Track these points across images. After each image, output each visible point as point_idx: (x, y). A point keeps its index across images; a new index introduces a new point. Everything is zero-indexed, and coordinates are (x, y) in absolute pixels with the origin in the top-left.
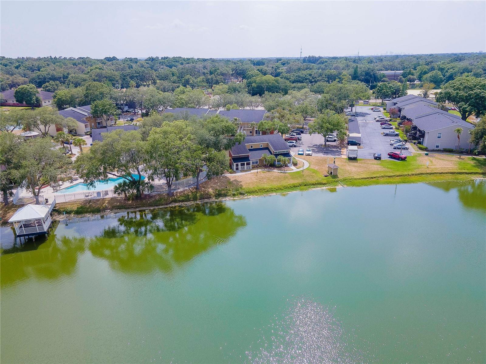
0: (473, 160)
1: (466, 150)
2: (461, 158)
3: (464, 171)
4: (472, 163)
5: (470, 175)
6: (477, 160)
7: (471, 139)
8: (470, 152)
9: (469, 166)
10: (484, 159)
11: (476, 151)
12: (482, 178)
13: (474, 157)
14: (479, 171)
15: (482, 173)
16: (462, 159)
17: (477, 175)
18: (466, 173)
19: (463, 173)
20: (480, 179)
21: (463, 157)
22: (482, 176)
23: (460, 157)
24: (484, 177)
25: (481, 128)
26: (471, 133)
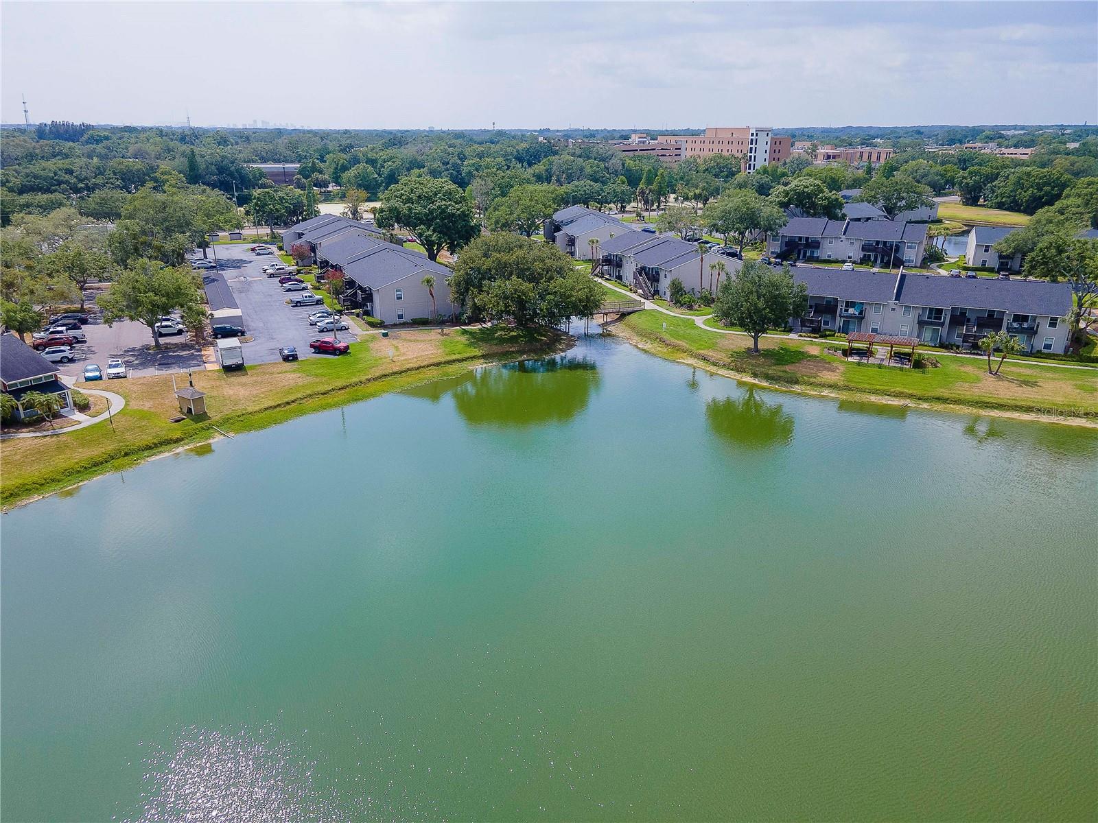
0: (463, 334)
1: (449, 316)
2: (444, 332)
3: (454, 357)
4: (463, 339)
5: (464, 362)
6: (471, 333)
7: (451, 295)
8: (456, 321)
9: (460, 347)
10: (480, 330)
11: (465, 316)
12: (484, 365)
13: (464, 328)
14: (477, 352)
15: (482, 356)
16: (446, 335)
17: (475, 361)
18: (459, 361)
19: (454, 361)
20: (482, 368)
21: (446, 330)
22: (482, 361)
23: (442, 331)
24: (486, 363)
25: (462, 272)
26: (449, 284)
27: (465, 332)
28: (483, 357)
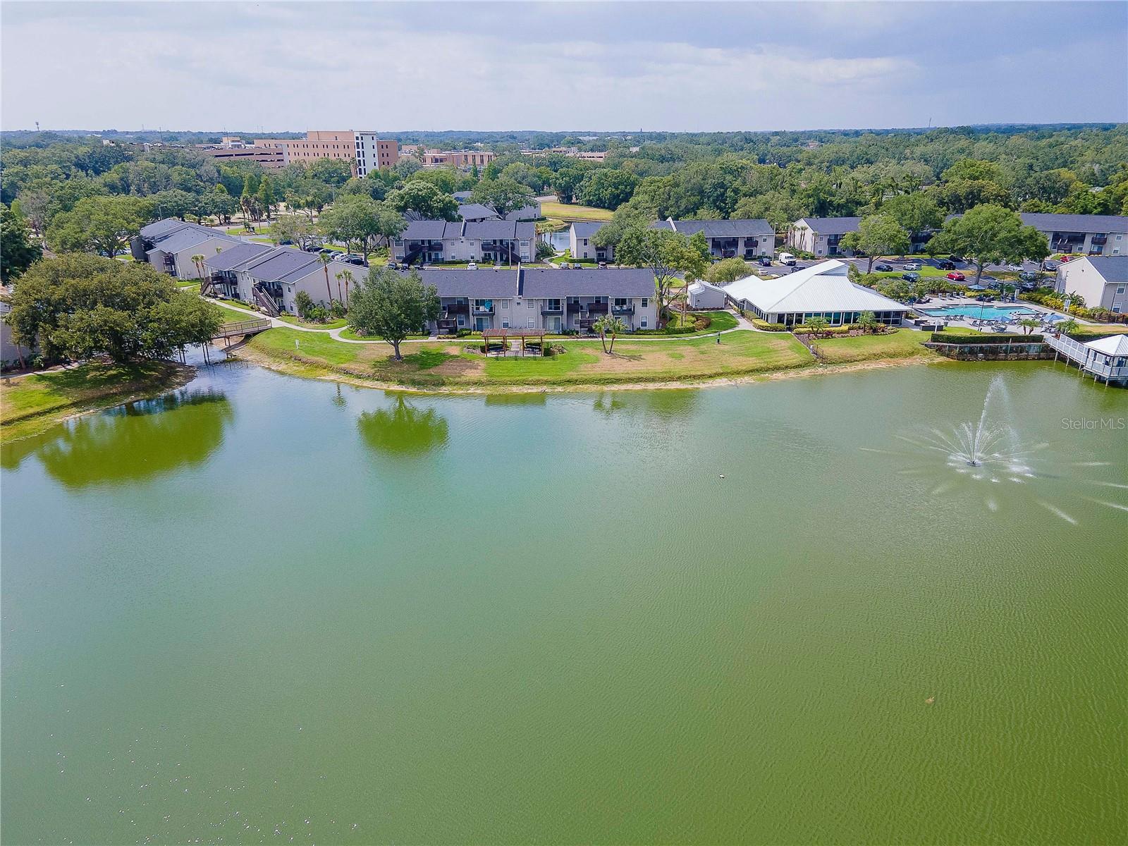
0: (39, 380)
1: (15, 362)
2: (11, 382)
3: (31, 411)
4: (41, 387)
5: (48, 415)
6: (50, 379)
7: (13, 335)
8: (26, 366)
9: (38, 397)
10: (63, 373)
11: (38, 359)
12: (77, 415)
13: (38, 373)
14: (65, 401)
15: (71, 404)
16: (14, 384)
17: (63, 412)
18: (39, 414)
19: (32, 416)
20: (75, 418)
21: (14, 379)
22: (74, 410)
23: (8, 381)
24: (80, 412)
25: (24, 306)
26: (6, 322)
27: (42, 378)
28: (74, 405)
